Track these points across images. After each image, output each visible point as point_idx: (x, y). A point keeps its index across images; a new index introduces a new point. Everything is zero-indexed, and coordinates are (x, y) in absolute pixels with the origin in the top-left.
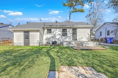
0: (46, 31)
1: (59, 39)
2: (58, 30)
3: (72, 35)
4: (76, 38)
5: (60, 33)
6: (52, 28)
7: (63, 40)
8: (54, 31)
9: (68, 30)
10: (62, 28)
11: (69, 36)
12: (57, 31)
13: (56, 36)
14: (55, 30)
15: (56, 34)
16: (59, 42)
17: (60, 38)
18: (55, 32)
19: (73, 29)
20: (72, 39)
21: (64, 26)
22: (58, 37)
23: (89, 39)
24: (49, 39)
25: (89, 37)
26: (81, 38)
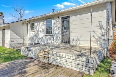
6: (35, 21)
7: (47, 41)
8: (37, 25)
12: (40, 26)
13: (39, 34)
14: (38, 23)
23: (104, 40)
24: (33, 38)
25: (102, 36)
26: (79, 38)
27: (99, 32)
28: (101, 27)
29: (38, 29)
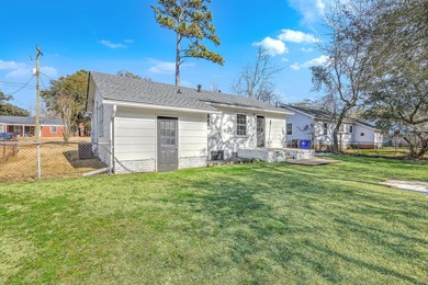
1: (228, 142)
2: (226, 116)
3: (255, 131)
5: (231, 125)
8: (217, 118)
9: (248, 118)
10: (236, 110)
11: (251, 134)
12: (224, 121)
14: (219, 115)
15: (223, 128)
16: (230, 152)
17: (232, 141)
19: (258, 117)
20: (256, 145)
22: (226, 137)
29: (218, 125)
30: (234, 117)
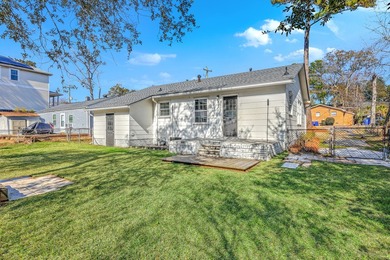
0: (157, 108)
1: (185, 131)
2: (184, 104)
3: (220, 117)
4: (233, 127)
5: (188, 113)
6: (171, 99)
7: (196, 134)
8: (175, 108)
9: (209, 103)
10: (195, 96)
11: (214, 121)
12: (182, 109)
13: (180, 123)
14: (177, 104)
15: (180, 117)
17: (189, 130)
18: (176, 110)
19: (225, 98)
20: (221, 133)
21: (204, 91)
22: (183, 125)
23: (282, 131)
24: (164, 130)
25: (280, 126)
26: (250, 128)
27: (275, 122)
28: (278, 116)
29: (175, 114)
30: (192, 104)
